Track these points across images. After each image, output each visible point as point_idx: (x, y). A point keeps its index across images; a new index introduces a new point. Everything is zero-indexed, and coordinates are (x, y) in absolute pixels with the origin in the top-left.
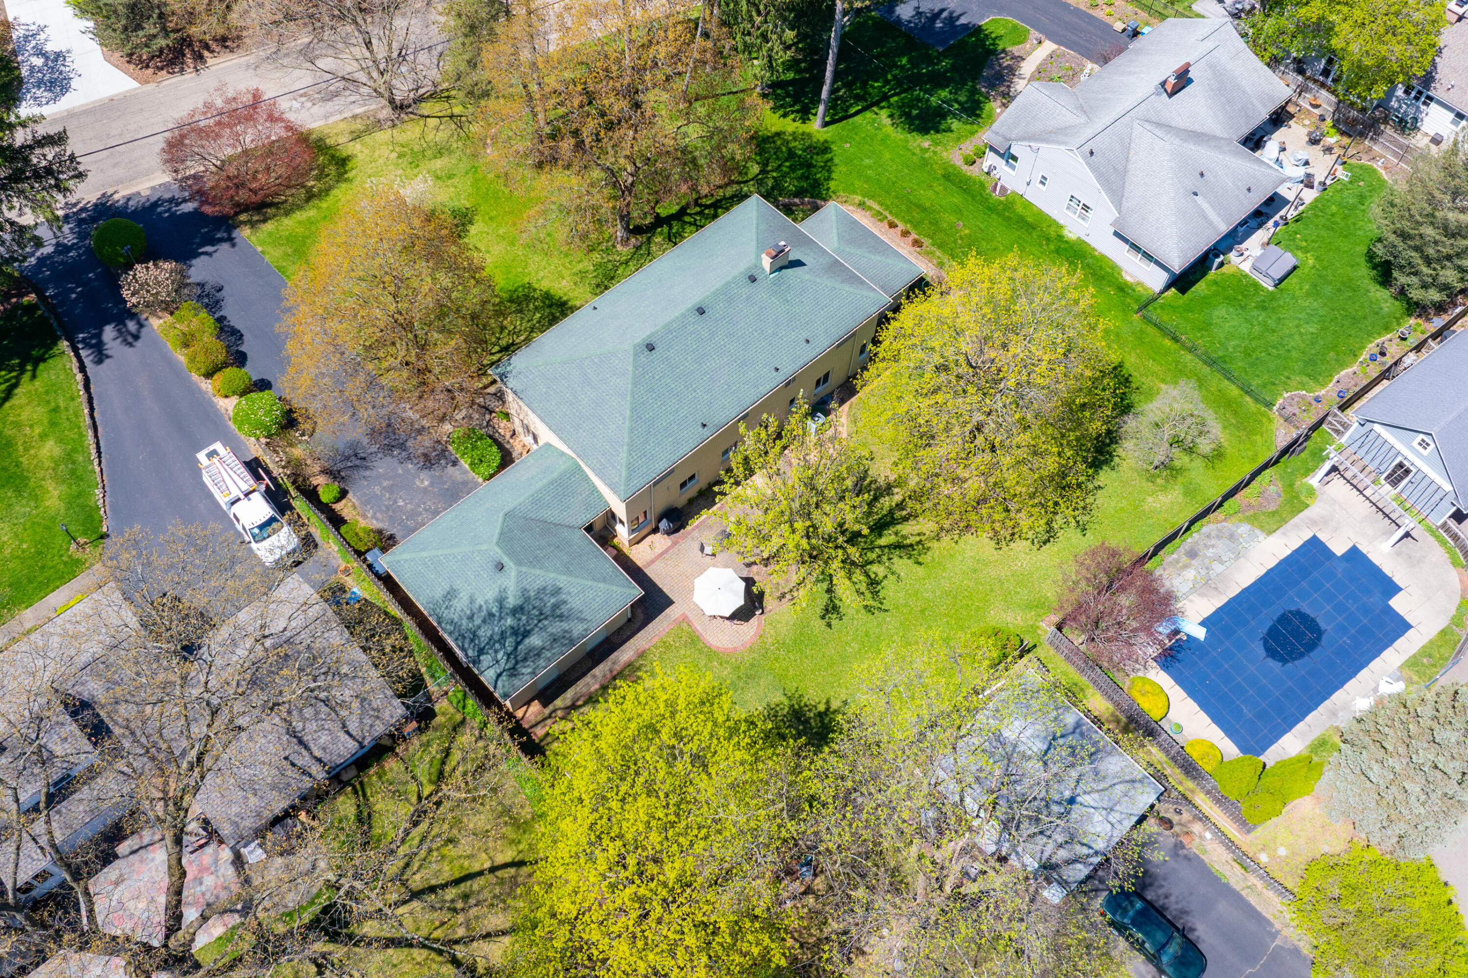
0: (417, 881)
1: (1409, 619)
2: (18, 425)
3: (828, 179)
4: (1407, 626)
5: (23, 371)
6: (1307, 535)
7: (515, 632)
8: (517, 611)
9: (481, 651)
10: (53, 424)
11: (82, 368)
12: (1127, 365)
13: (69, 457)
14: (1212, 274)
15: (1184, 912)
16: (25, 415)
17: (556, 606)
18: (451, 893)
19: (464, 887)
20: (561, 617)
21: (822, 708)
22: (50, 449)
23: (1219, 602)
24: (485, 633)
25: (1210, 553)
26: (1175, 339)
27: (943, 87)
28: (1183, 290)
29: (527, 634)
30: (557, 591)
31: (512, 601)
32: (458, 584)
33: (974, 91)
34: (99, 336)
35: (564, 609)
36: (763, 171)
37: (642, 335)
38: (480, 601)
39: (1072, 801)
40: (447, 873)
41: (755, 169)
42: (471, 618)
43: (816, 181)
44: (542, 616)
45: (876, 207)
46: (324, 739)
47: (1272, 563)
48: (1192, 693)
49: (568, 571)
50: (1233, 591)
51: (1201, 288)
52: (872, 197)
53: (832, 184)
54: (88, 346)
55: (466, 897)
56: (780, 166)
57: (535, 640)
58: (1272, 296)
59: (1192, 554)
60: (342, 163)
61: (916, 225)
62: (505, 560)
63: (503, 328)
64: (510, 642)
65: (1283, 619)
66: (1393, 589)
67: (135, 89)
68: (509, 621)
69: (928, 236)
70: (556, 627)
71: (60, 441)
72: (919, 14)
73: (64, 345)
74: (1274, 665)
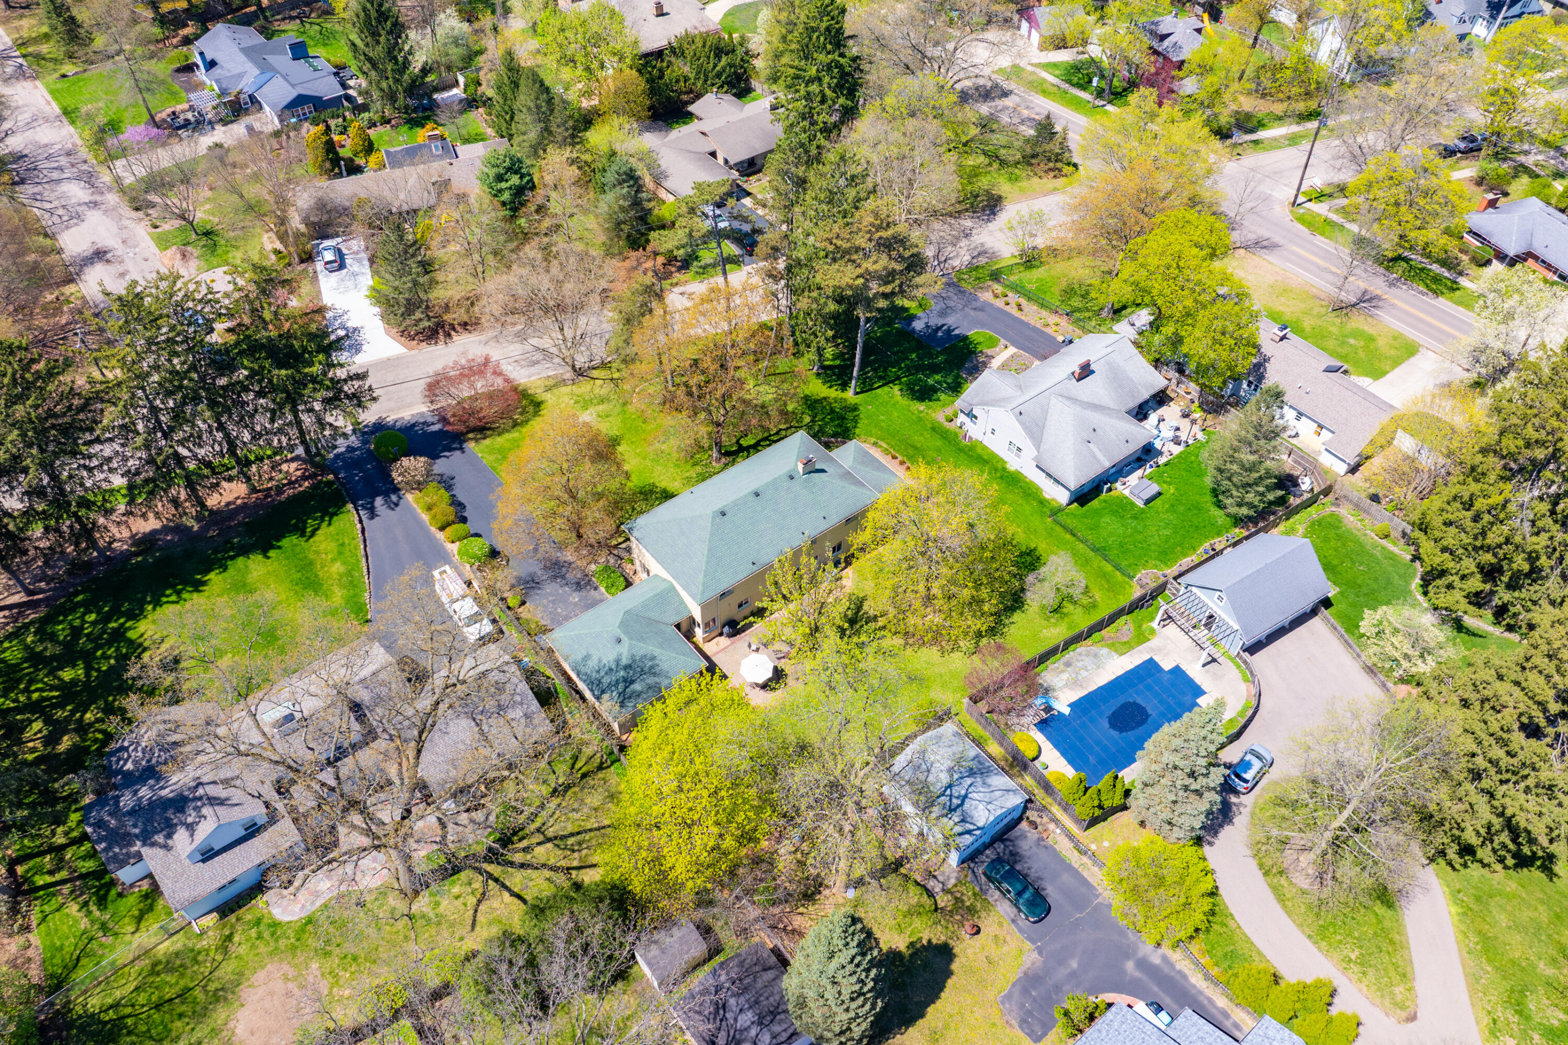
0: (550, 833)
2: (317, 552)
3: (855, 427)
5: (323, 520)
6: (1146, 657)
7: (625, 680)
8: (627, 667)
10: (340, 553)
11: (361, 521)
13: (349, 573)
14: (1103, 496)
15: (1039, 878)
16: (322, 547)
17: (652, 667)
20: (655, 674)
22: (337, 568)
23: (1082, 693)
24: (606, 680)
25: (1080, 664)
26: (1074, 535)
27: (937, 373)
28: (1082, 505)
29: (632, 682)
30: (653, 658)
31: (625, 661)
32: (592, 651)
33: (958, 376)
34: (372, 503)
35: (657, 669)
36: (813, 421)
37: (718, 506)
38: (605, 661)
39: (966, 796)
40: (570, 828)
41: (807, 419)
42: (599, 671)
43: (846, 427)
44: (643, 672)
45: (885, 445)
47: (1120, 672)
48: (1056, 746)
49: (661, 646)
50: (1092, 687)
51: (1095, 503)
52: (883, 440)
53: (858, 430)
54: (364, 508)
56: (824, 418)
57: (637, 687)
58: (1142, 511)
59: (1068, 664)
60: (538, 405)
61: (912, 458)
62: (623, 636)
64: (621, 687)
65: (1125, 706)
66: (1199, 691)
67: (405, 353)
68: (622, 673)
70: (651, 680)
71: (345, 563)
72: (928, 327)
73: (350, 506)
74: (1114, 733)
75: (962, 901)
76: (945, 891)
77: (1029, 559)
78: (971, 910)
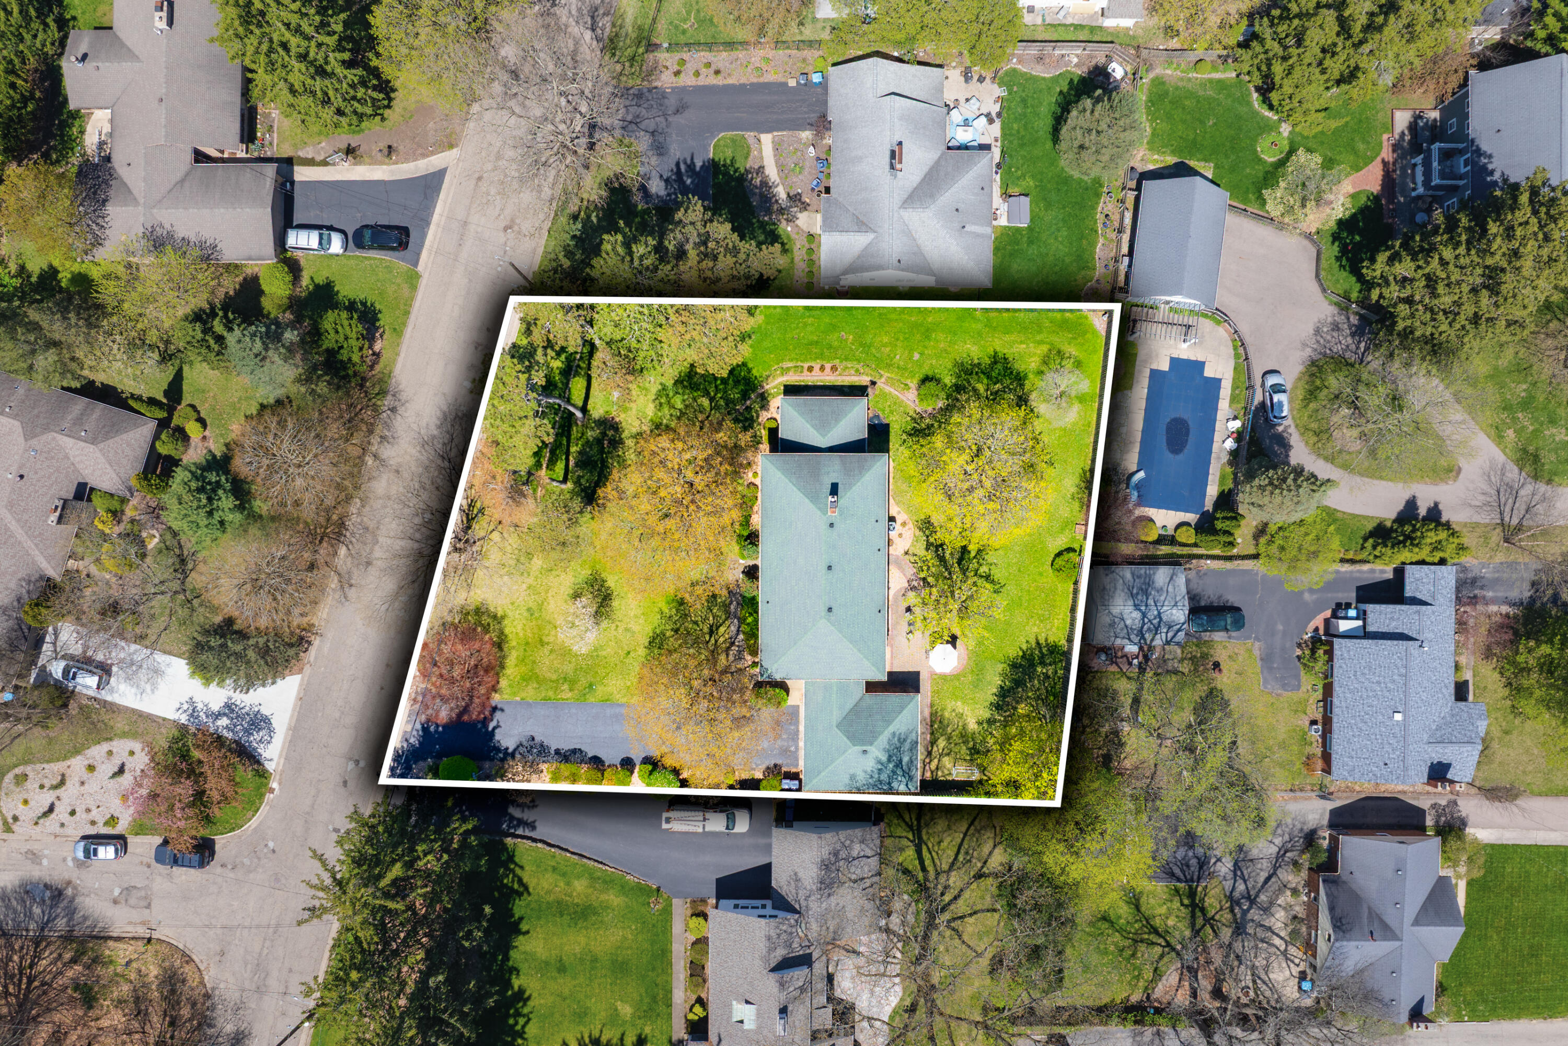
1: (1218, 376)
2: (549, 892)
3: (749, 371)
4: (1220, 380)
5: (513, 871)
6: (1149, 376)
7: (896, 766)
8: (889, 759)
9: (889, 784)
10: (564, 875)
11: (535, 840)
12: (998, 349)
13: (593, 879)
15: (1220, 597)
16: (546, 885)
17: (899, 739)
18: (961, 857)
19: (962, 851)
20: (905, 740)
21: (1021, 654)
22: (580, 886)
23: (1137, 448)
24: (884, 777)
29: (901, 761)
30: (894, 734)
31: (884, 758)
32: (852, 772)
34: (512, 818)
35: (903, 736)
36: (712, 400)
38: (869, 769)
41: (705, 402)
42: (872, 777)
43: (744, 378)
44: (899, 749)
45: (790, 364)
46: (866, 869)
47: (1145, 404)
48: (1158, 506)
49: (889, 723)
50: (1138, 436)
52: (782, 360)
53: (755, 372)
54: (515, 827)
55: (967, 853)
56: (716, 387)
57: (906, 759)
58: (1034, 229)
61: (821, 356)
62: (865, 748)
63: (696, 623)
64: (899, 772)
65: (1169, 429)
66: (1200, 365)
67: (302, 679)
68: (891, 766)
69: (835, 358)
70: (907, 746)
71: (578, 877)
73: (509, 841)
74: (1180, 457)
75: (1195, 657)
76: (1181, 661)
77: (999, 366)
78: (1205, 656)
